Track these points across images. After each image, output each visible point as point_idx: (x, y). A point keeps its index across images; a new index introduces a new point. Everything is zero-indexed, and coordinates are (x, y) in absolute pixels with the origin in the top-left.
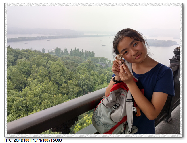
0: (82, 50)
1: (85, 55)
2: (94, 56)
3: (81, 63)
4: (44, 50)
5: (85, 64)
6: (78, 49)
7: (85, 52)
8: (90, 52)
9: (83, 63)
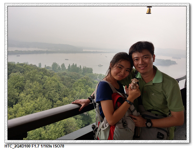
1: (83, 71)
2: (92, 72)
3: (78, 79)
4: (40, 65)
5: (83, 80)
6: (76, 65)
7: (83, 68)
8: (88, 68)
9: (80, 80)
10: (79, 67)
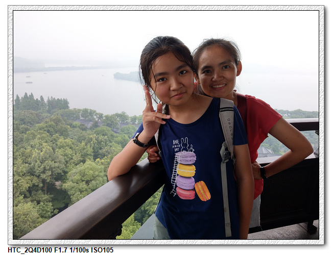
0: (42, 96)
1: (49, 106)
2: (68, 107)
3: (38, 123)
5: (47, 125)
6: (32, 96)
7: (49, 101)
8: (58, 99)
9: (42, 124)
10: (39, 99)
